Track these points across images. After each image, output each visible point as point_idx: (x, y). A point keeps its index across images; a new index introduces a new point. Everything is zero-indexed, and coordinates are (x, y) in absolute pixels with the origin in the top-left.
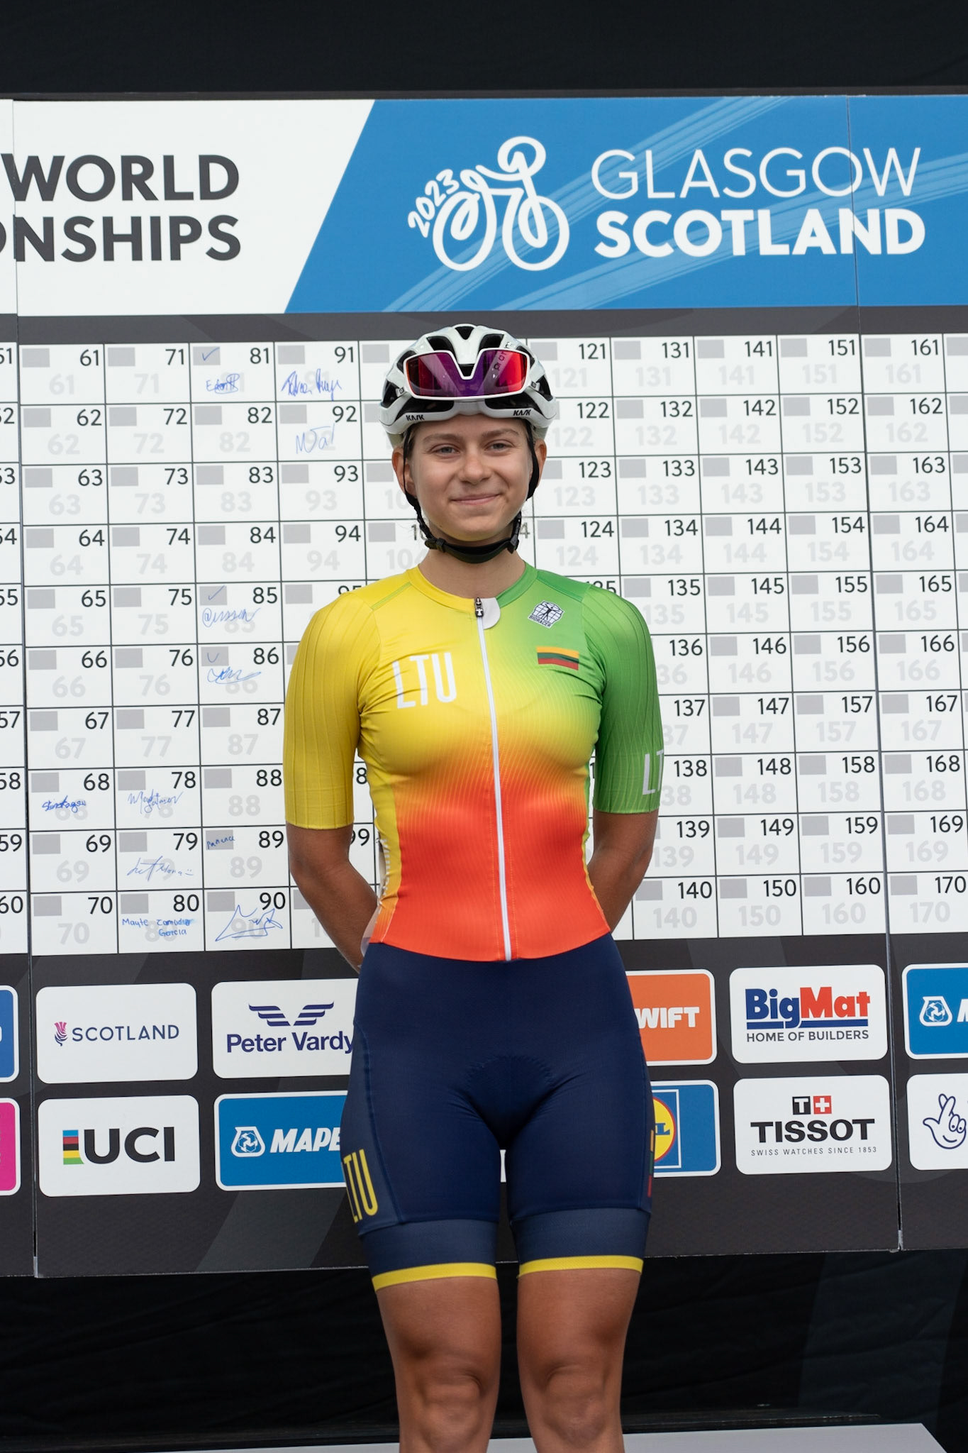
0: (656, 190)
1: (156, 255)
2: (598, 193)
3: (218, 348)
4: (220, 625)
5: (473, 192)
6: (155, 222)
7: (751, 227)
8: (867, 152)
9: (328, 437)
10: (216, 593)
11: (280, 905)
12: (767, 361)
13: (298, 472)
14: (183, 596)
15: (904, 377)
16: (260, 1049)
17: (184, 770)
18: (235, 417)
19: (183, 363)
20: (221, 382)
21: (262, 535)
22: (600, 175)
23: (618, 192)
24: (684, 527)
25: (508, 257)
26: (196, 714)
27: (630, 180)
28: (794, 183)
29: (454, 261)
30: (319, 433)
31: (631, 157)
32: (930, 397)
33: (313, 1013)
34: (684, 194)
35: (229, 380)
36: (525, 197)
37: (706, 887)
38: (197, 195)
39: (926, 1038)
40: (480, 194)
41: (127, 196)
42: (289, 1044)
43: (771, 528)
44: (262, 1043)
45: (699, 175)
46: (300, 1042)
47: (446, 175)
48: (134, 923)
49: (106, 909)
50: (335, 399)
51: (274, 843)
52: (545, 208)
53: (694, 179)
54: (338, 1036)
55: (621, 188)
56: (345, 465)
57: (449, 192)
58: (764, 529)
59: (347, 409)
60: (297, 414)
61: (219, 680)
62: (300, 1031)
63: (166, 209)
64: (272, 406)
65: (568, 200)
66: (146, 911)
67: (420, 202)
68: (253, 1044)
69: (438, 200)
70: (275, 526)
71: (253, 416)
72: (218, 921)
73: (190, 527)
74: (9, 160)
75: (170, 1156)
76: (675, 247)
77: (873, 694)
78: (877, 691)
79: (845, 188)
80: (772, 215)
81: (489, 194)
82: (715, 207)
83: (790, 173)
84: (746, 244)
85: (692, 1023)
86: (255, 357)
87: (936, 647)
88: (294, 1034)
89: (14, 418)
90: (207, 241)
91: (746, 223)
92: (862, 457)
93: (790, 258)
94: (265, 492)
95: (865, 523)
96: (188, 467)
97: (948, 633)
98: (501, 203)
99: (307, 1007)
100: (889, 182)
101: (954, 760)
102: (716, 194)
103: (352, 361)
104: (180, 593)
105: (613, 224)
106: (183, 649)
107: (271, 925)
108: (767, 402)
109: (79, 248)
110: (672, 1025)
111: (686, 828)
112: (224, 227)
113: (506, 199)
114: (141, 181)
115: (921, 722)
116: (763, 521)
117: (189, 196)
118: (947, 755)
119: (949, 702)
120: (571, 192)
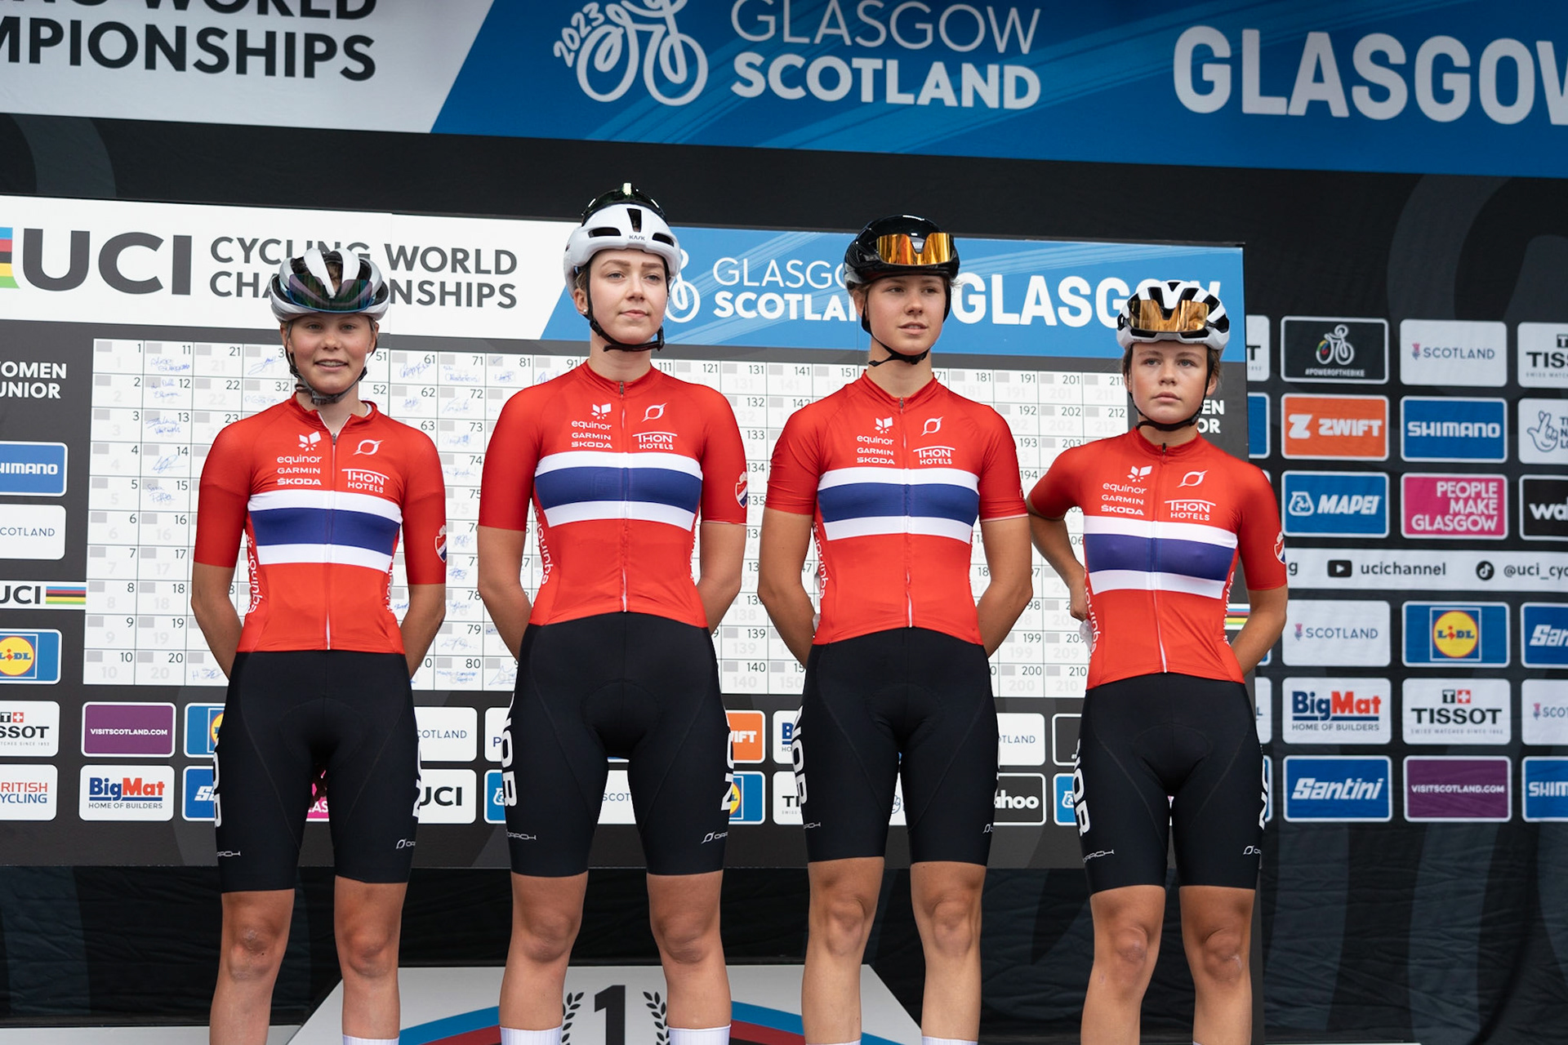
0: (749, 281)
1: (469, 304)
2: (717, 281)
3: (502, 357)
6: (469, 285)
7: (801, 303)
12: (807, 378)
19: (482, 364)
20: (502, 376)
22: (718, 271)
23: (728, 281)
24: (758, 467)
27: (734, 274)
28: (825, 280)
31: (736, 262)
34: (764, 284)
35: (507, 375)
37: (762, 666)
38: (493, 271)
41: (454, 270)
45: (773, 274)
48: (443, 674)
49: (428, 665)
52: (687, 288)
53: (770, 276)
55: (730, 279)
63: (476, 279)
65: (698, 285)
66: (450, 667)
72: (490, 674)
74: (388, 247)
75: (459, 803)
76: (758, 313)
80: (813, 298)
82: (782, 292)
83: (823, 275)
84: (798, 313)
85: (752, 740)
86: (522, 362)
89: (386, 391)
90: (498, 297)
91: (798, 302)
93: (822, 322)
96: (483, 422)
102: (782, 285)
105: (725, 299)
109: (426, 298)
110: (741, 741)
111: (752, 633)
112: (507, 290)
114: (462, 262)
117: (489, 272)
120: (702, 280)
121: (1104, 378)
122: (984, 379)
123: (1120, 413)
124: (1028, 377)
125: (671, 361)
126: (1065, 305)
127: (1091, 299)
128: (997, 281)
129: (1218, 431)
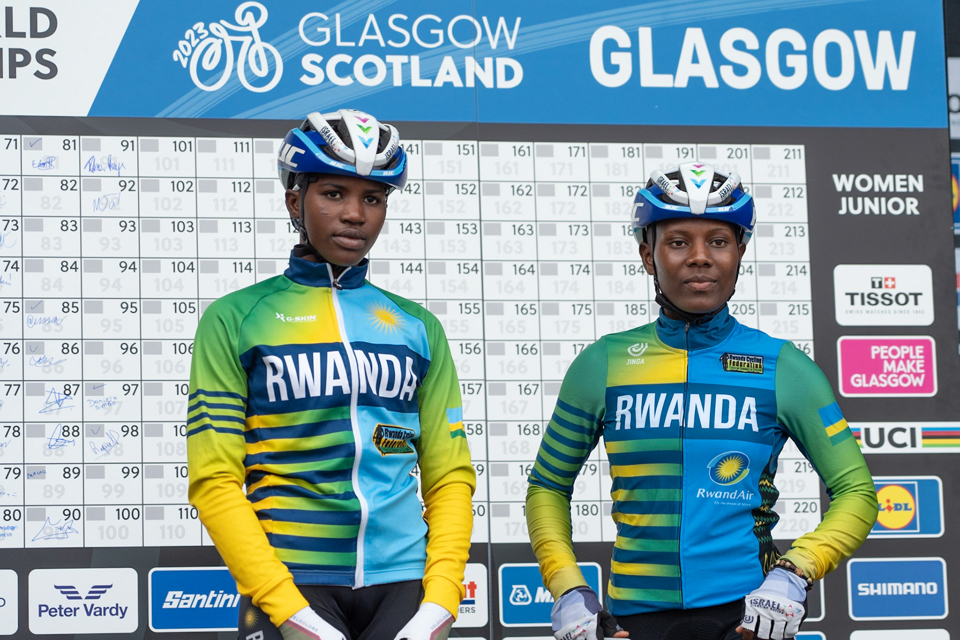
0: (342, 41)
2: (303, 41)
3: (41, 139)
4: (39, 327)
5: (218, 38)
7: (406, 67)
8: (485, 19)
9: (115, 201)
10: (37, 305)
11: (77, 517)
12: (415, 157)
13: (94, 224)
14: (14, 306)
15: (507, 170)
16: (61, 615)
17: (12, 425)
18: (51, 186)
19: (16, 148)
20: (41, 163)
21: (69, 266)
22: (304, 29)
23: (316, 41)
25: (240, 83)
26: (21, 387)
27: (325, 33)
28: (435, 38)
29: (204, 84)
30: (109, 197)
31: (326, 18)
32: (524, 184)
33: (98, 591)
34: (361, 44)
35: (48, 161)
36: (253, 42)
38: (28, 34)
39: (513, 613)
40: (223, 39)
42: (82, 612)
43: (416, 270)
44: (63, 611)
45: (372, 31)
46: (89, 610)
47: (200, 26)
50: (120, 176)
51: (73, 476)
52: (266, 50)
53: (369, 34)
54: (115, 607)
55: (319, 38)
56: (127, 220)
57: (201, 37)
58: (411, 270)
59: (129, 182)
60: (95, 185)
61: (38, 364)
62: (89, 603)
63: (7, 44)
64: (77, 179)
65: (282, 45)
67: (181, 43)
68: (56, 611)
69: (194, 43)
70: (78, 260)
71: (64, 185)
72: (34, 527)
73: (19, 260)
76: (355, 79)
77: (483, 382)
78: (485, 380)
79: (470, 42)
80: (420, 59)
81: (228, 39)
82: (382, 53)
83: (433, 31)
84: (403, 78)
86: (66, 145)
87: (525, 351)
88: (85, 605)
90: (34, 65)
91: (403, 64)
92: (478, 223)
93: (432, 89)
94: (71, 237)
95: (479, 268)
96: (19, 219)
97: (533, 343)
98: (237, 46)
99: (94, 587)
100: (499, 40)
101: (536, 427)
102: (383, 44)
103: (133, 150)
104: (12, 304)
105: (313, 63)
106: (13, 343)
107: (70, 531)
108: (414, 185)
112: (46, 57)
113: (241, 43)
115: (515, 401)
116: (411, 265)
117: (23, 35)
118: (531, 425)
119: (533, 388)
120: (285, 40)
121: (777, 151)
122: (631, 154)
123: (797, 192)
124: (685, 151)
125: (249, 140)
126: (727, 62)
127: (760, 55)
128: (645, 35)
129: (916, 212)
